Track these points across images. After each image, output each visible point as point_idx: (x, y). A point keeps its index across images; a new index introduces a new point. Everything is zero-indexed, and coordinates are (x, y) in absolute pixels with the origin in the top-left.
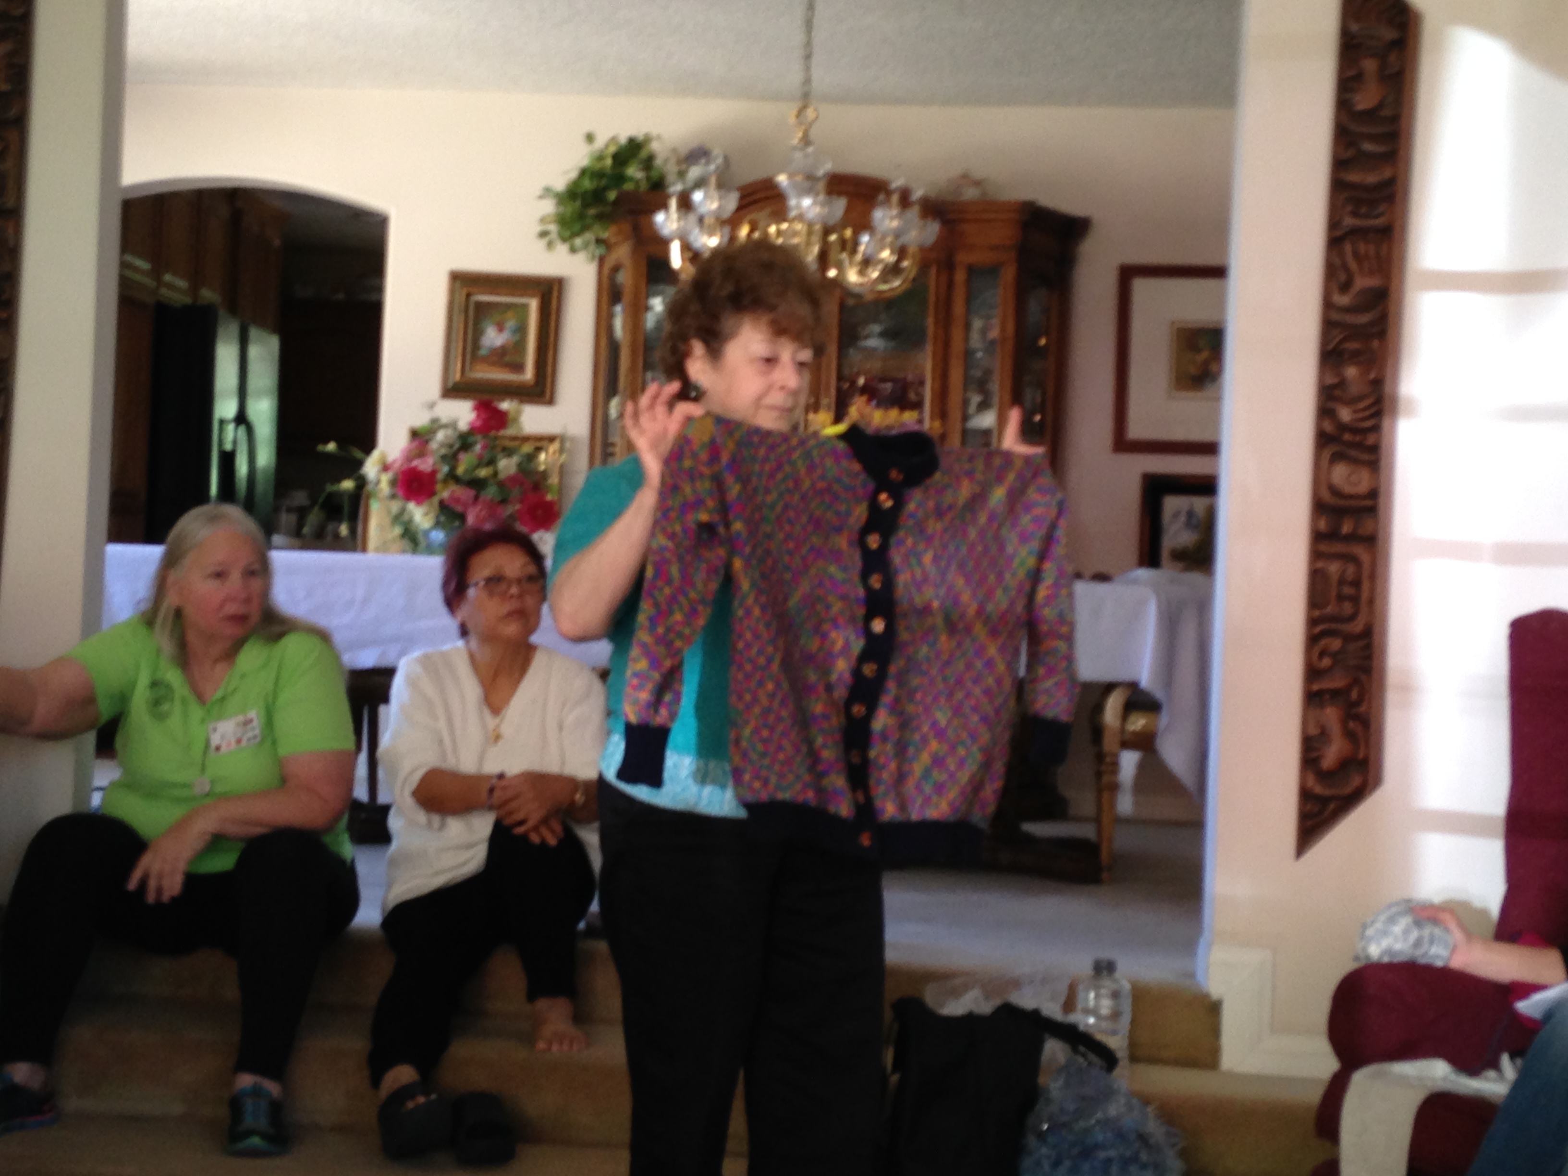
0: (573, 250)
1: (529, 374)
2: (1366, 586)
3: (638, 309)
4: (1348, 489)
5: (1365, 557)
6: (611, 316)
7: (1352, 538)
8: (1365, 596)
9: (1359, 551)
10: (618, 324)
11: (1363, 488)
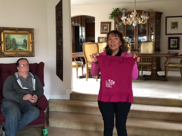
0: (112, 19)
1: (108, 31)
3: (118, 24)
6: (116, 25)
10: (117, 26)
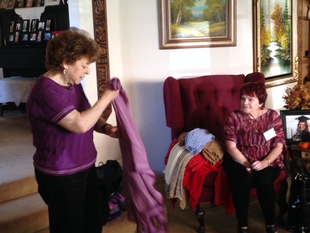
2: (106, 72)
4: (103, 54)
5: (106, 67)
7: (104, 63)
8: (107, 75)
9: (105, 66)
11: (105, 53)
